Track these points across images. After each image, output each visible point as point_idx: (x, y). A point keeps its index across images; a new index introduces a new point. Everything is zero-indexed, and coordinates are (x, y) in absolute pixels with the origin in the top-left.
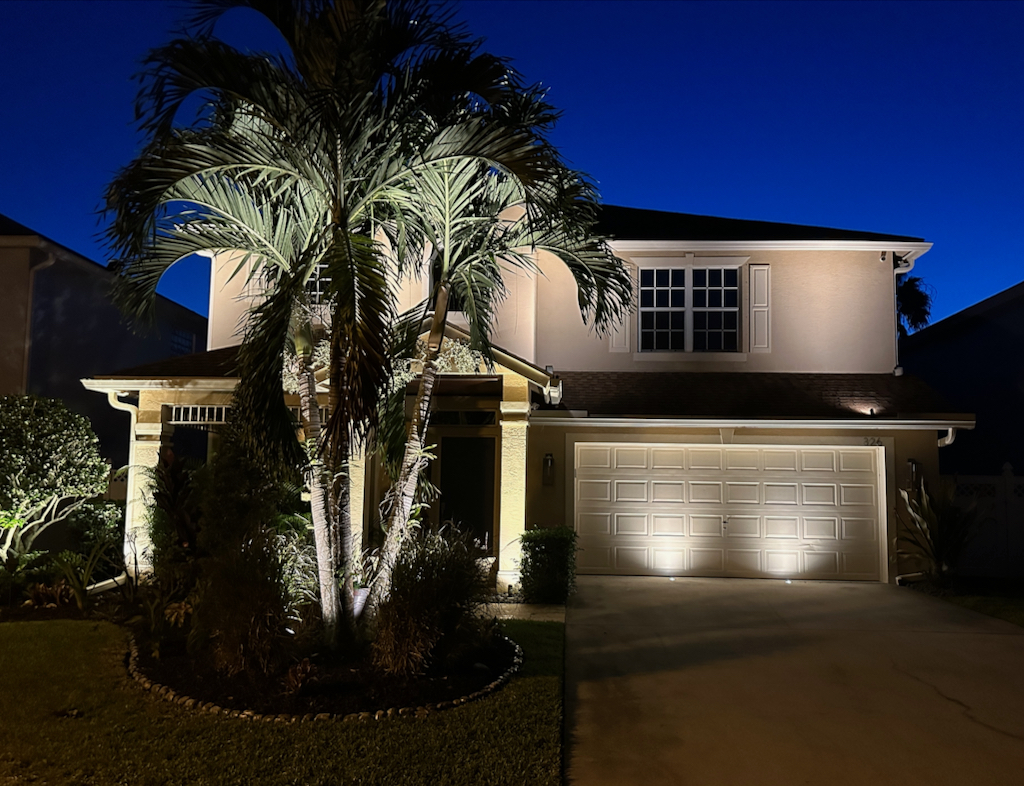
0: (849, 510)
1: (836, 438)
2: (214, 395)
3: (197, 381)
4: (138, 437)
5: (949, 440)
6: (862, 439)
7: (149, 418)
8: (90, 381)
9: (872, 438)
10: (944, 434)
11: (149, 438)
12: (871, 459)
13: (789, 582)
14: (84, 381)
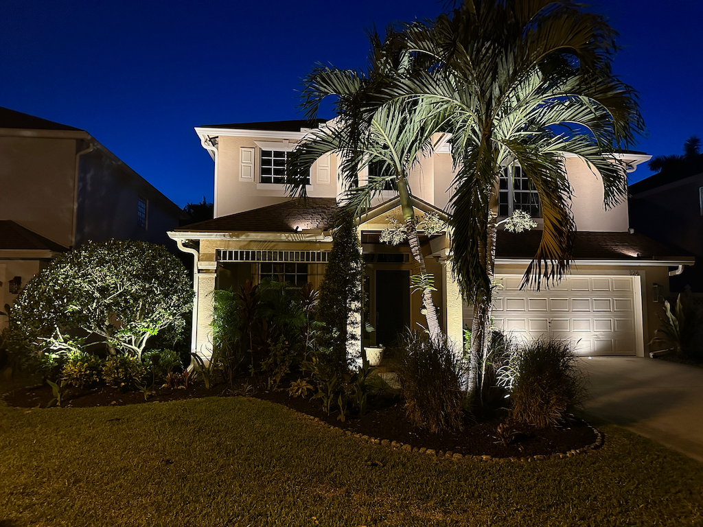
0: (619, 314)
1: (614, 271)
2: (252, 243)
3: (249, 234)
4: (199, 271)
5: (679, 272)
6: (628, 271)
7: (207, 258)
8: (173, 233)
9: (633, 271)
10: (677, 268)
11: (207, 271)
12: (631, 283)
13: (590, 358)
14: (169, 233)
